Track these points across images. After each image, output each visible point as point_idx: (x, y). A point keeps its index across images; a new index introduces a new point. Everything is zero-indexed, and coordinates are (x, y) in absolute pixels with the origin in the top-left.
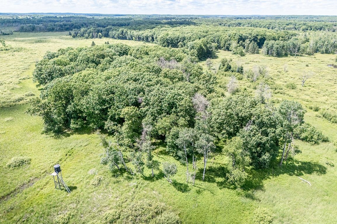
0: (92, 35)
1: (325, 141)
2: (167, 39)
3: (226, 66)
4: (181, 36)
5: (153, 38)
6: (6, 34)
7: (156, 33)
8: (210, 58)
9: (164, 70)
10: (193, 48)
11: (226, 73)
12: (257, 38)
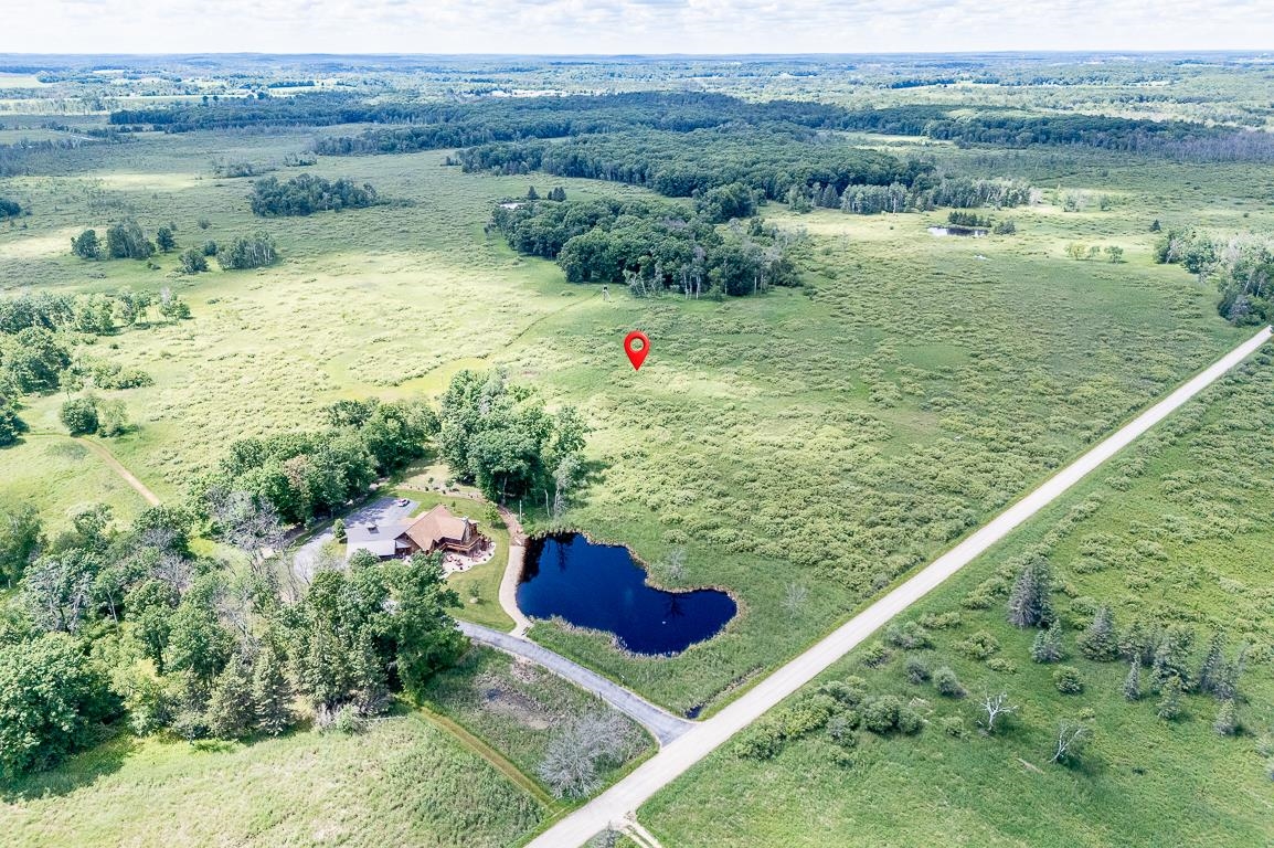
0: (508, 167)
1: (802, 286)
2: (672, 180)
3: (756, 228)
4: (701, 173)
5: (643, 176)
6: (305, 164)
7: (650, 165)
8: (736, 217)
9: (670, 230)
10: (715, 200)
11: (755, 238)
12: (848, 177)
